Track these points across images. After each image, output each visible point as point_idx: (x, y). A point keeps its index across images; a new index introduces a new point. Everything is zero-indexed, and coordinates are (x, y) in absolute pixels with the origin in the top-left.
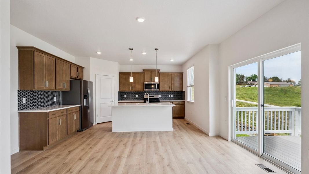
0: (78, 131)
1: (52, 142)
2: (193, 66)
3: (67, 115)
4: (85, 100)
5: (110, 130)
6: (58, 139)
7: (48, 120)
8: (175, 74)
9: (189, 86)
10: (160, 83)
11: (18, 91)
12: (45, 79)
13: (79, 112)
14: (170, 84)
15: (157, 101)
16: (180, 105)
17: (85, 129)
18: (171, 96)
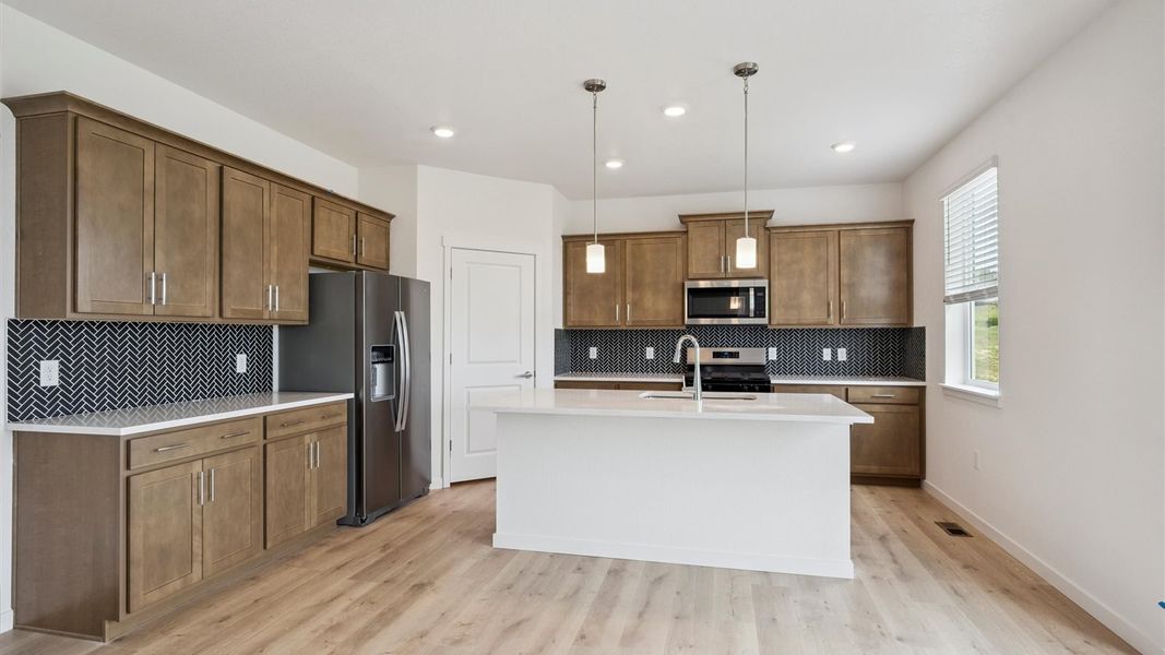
0: (340, 523)
1: (155, 596)
2: (995, 162)
3: (265, 446)
4: (380, 368)
5: (487, 534)
6: (196, 576)
7: (128, 479)
8: (863, 233)
9: (960, 298)
10: (775, 283)
11: (12, 324)
12: (148, 266)
13: (345, 429)
14: (832, 290)
15: (754, 381)
16: (895, 409)
17: (376, 514)
18: (834, 354)
